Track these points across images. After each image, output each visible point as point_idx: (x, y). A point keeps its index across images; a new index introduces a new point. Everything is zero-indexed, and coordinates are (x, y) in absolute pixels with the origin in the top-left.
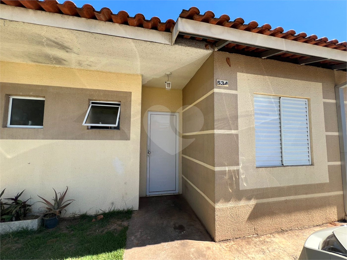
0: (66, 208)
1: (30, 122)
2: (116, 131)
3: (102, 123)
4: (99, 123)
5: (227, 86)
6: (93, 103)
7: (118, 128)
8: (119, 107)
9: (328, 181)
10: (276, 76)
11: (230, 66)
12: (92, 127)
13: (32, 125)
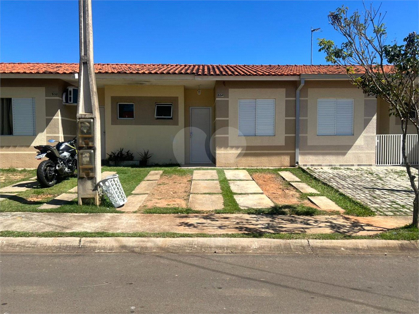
0: (149, 159)
1: (127, 116)
2: (171, 120)
3: (164, 116)
4: (162, 116)
5: (223, 96)
6: (157, 104)
7: (171, 119)
8: (172, 106)
9: (284, 145)
10: (252, 88)
11: (225, 86)
12: (158, 118)
13: (128, 118)
